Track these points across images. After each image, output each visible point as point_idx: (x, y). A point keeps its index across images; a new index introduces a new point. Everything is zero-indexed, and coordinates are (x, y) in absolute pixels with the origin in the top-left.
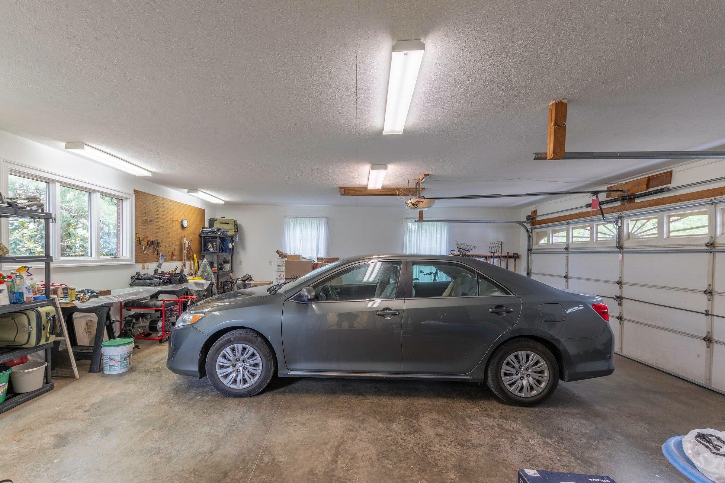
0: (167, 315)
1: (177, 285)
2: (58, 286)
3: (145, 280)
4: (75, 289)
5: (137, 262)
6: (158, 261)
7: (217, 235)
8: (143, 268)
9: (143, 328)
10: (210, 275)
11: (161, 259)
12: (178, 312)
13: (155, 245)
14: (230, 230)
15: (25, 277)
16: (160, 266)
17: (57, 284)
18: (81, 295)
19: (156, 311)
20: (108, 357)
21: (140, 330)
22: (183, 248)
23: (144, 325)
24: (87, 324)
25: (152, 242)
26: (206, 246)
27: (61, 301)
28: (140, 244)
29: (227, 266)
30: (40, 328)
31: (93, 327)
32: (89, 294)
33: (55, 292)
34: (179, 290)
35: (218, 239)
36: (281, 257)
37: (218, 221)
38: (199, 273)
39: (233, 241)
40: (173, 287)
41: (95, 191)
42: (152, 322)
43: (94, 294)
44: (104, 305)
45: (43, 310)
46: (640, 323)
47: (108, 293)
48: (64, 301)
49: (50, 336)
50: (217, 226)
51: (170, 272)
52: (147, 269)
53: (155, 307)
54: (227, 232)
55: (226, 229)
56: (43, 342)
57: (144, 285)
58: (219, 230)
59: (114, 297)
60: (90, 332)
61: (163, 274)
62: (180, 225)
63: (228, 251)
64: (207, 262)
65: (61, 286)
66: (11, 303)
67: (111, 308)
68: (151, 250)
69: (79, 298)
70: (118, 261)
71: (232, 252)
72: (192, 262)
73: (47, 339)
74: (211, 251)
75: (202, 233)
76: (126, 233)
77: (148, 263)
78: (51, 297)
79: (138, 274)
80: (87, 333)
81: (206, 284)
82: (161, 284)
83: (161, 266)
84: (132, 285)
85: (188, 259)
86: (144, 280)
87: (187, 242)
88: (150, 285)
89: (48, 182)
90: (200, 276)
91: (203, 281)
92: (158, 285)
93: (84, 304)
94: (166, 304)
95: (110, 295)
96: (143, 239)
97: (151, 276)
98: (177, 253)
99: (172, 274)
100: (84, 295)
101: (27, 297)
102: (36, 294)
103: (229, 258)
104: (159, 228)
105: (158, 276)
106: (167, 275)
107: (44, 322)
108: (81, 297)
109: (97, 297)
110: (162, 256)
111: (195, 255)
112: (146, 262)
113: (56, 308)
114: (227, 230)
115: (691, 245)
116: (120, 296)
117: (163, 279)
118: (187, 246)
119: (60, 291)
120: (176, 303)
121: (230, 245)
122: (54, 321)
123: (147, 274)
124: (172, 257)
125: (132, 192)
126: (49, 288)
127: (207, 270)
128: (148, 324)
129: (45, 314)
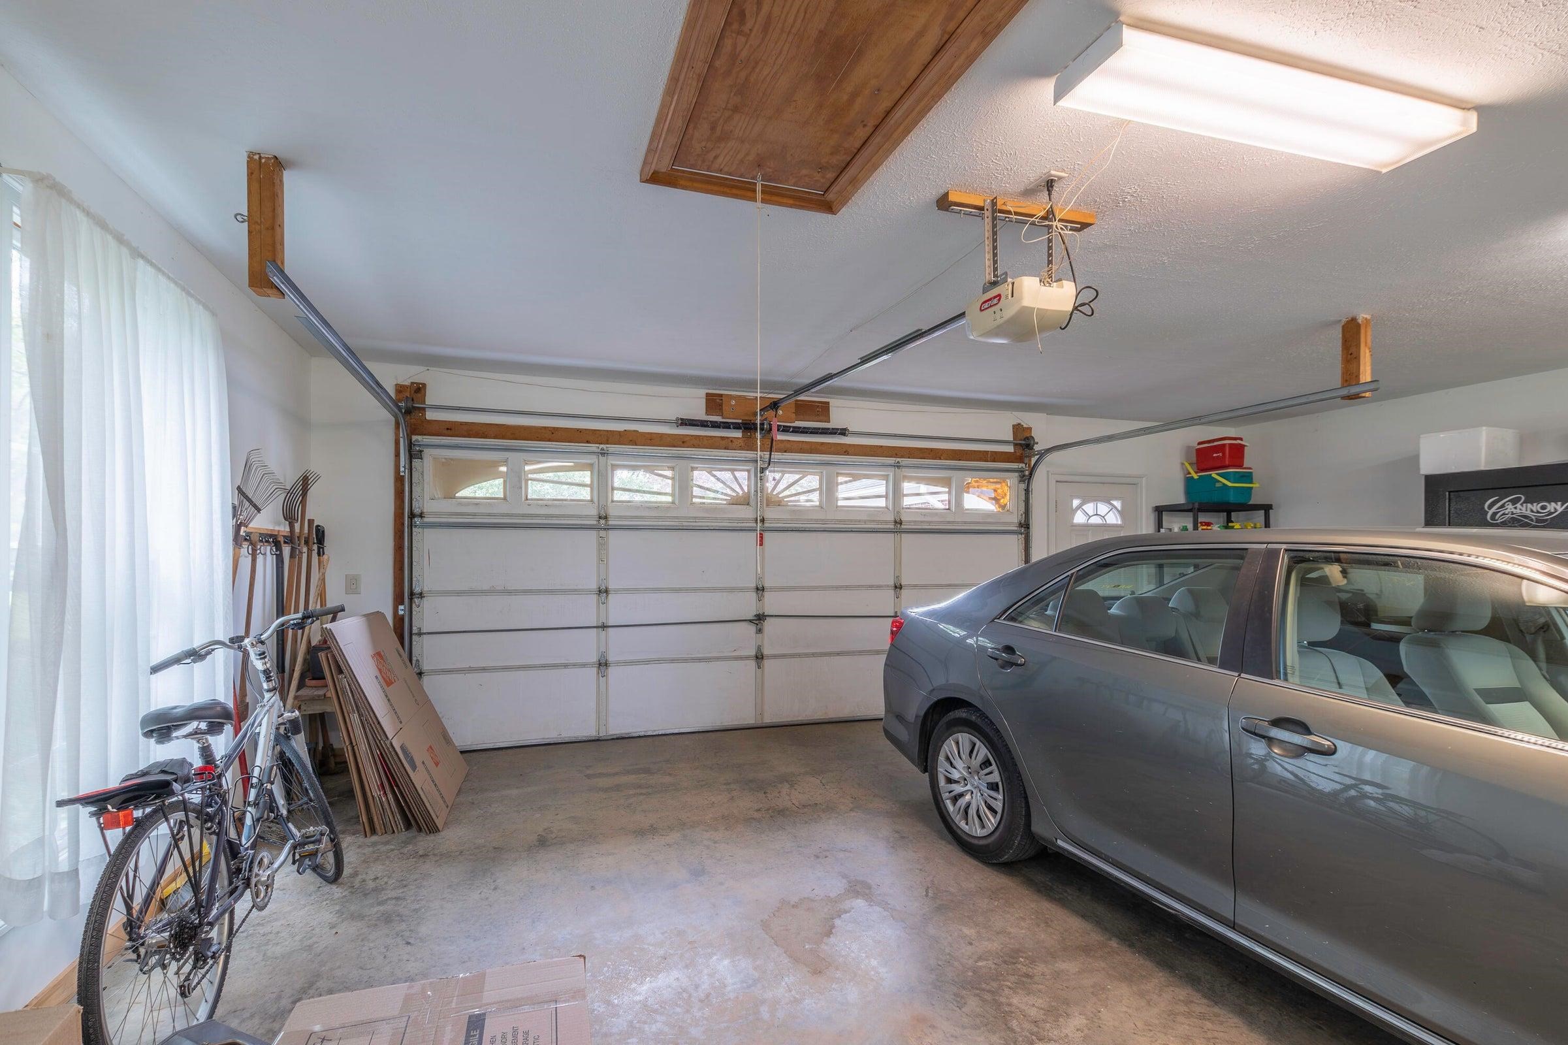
46: (799, 655)
115: (874, 521)
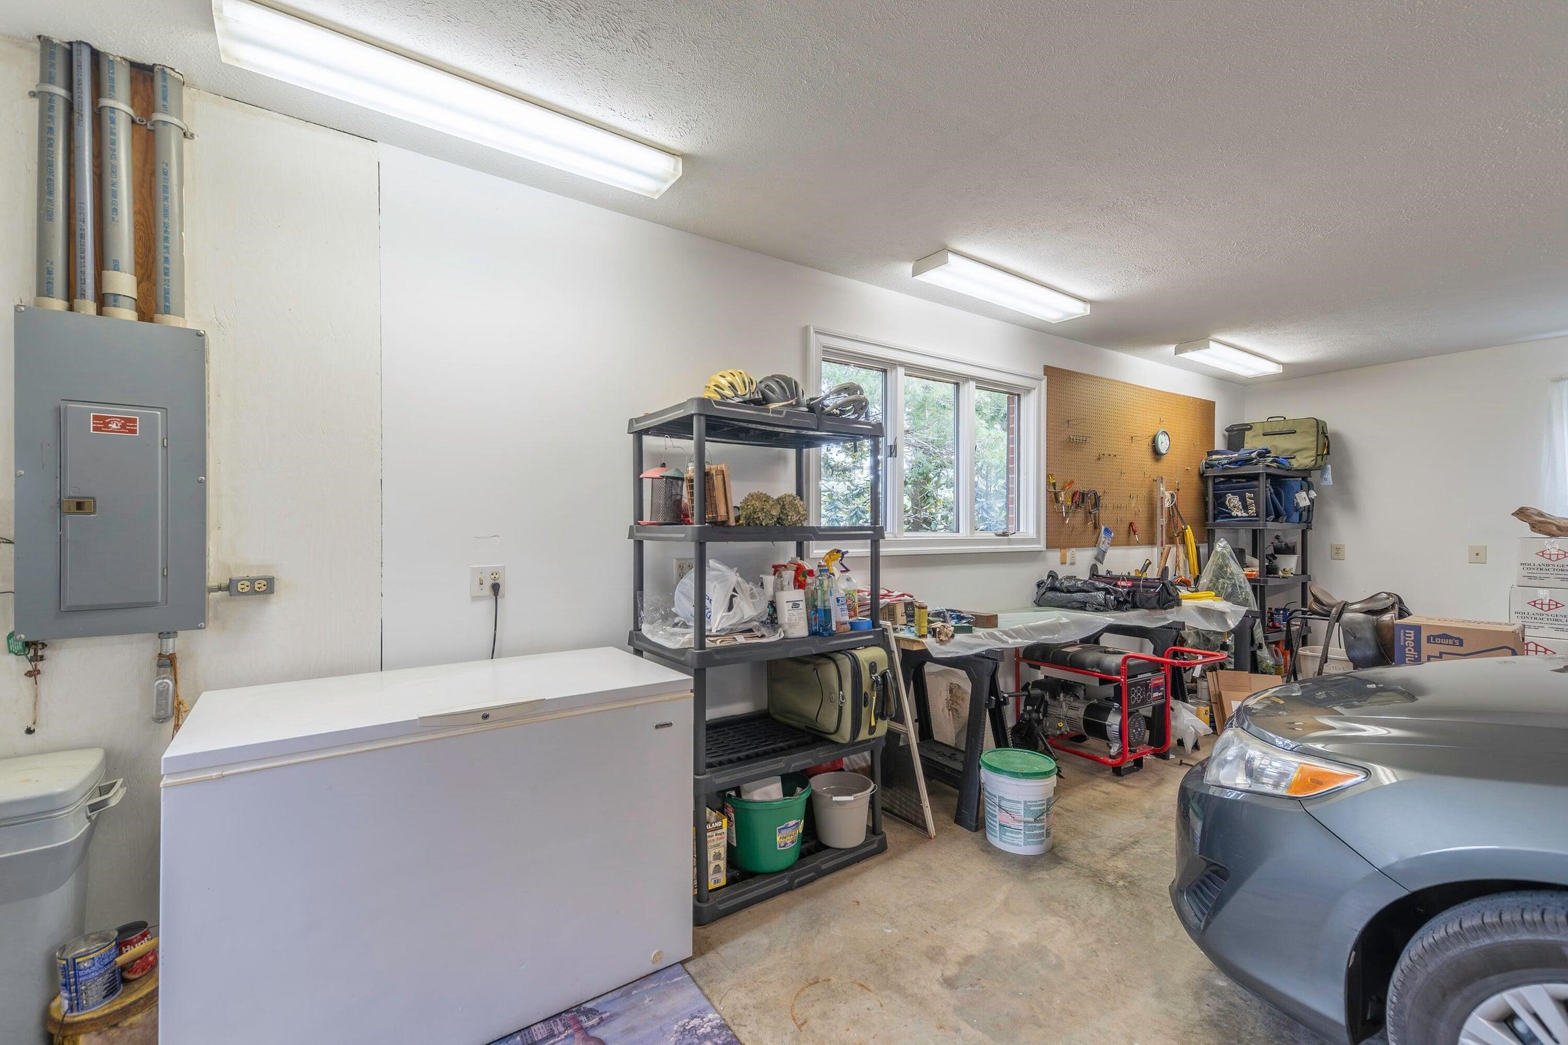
0: (1133, 698)
1: (1153, 612)
2: (897, 597)
3: (1069, 592)
4: (926, 608)
5: (1049, 546)
6: (1096, 544)
7: (1260, 469)
8: (1063, 563)
9: (1070, 721)
10: (1240, 587)
11: (1103, 539)
12: (1161, 693)
13: (1089, 502)
14: (1301, 453)
15: (837, 574)
16: (1100, 557)
17: (896, 593)
18: (938, 625)
19: (1103, 682)
20: (997, 800)
21: (1060, 725)
22: (1159, 511)
23: (1071, 713)
24: (951, 691)
25: (1083, 495)
26: (1220, 500)
27: (901, 635)
28: (1057, 501)
29: (1290, 564)
30: (859, 700)
31: (963, 699)
32: (953, 623)
33: (891, 612)
34: (1161, 627)
35: (1262, 480)
36: (1540, 531)
37: (1258, 430)
38: (1204, 581)
39: (1310, 487)
40: (1142, 617)
41: (968, 378)
42: (1090, 710)
43: (964, 623)
44: (984, 653)
45: (865, 655)
47: (989, 621)
48: (904, 634)
49: (876, 723)
50: (1253, 443)
51: (1129, 573)
52: (1072, 564)
53: (1101, 670)
54: (1289, 460)
55: (1285, 451)
56: (864, 735)
57: (1069, 605)
58: (1263, 454)
59: (1005, 633)
60: (957, 710)
61: (1113, 579)
62: (1150, 450)
63: (1296, 517)
64: (1229, 549)
65: (902, 598)
66: (812, 633)
67: (1000, 663)
68: (1080, 515)
69: (934, 630)
70: (1010, 542)
71: (1306, 517)
72: (1181, 549)
73: (872, 730)
74: (1237, 517)
75: (1209, 466)
76: (1027, 474)
77: (1074, 549)
78: (880, 626)
79: (1052, 575)
80: (951, 712)
81: (1234, 615)
82: (1111, 608)
83: (1103, 556)
84: (1040, 602)
85: (1171, 541)
86: (1066, 593)
87: (1168, 494)
88: (1083, 606)
89: (885, 367)
90: (1209, 589)
91: (1221, 605)
92: (1102, 608)
93: (944, 648)
94: (1129, 666)
95: (997, 627)
96: (1063, 489)
97: (1085, 582)
98: (1141, 525)
99: (1138, 579)
100: (944, 624)
101: (839, 622)
102: (856, 615)
103: (1295, 538)
104: (1099, 459)
105: (1102, 585)
106: (1123, 583)
107: (865, 688)
108: (938, 630)
109: (968, 630)
110: (1106, 530)
111: (1189, 532)
112: (1069, 547)
113: (889, 652)
114: (1289, 453)
116: (1018, 633)
117: (1116, 592)
118: (1167, 504)
119: (900, 610)
120: (1155, 667)
121: (1303, 499)
122: (884, 685)
123: (1075, 577)
124: (1129, 536)
125: (1040, 372)
126: (877, 603)
127: (1232, 574)
128: (1081, 713)
129: (867, 666)
